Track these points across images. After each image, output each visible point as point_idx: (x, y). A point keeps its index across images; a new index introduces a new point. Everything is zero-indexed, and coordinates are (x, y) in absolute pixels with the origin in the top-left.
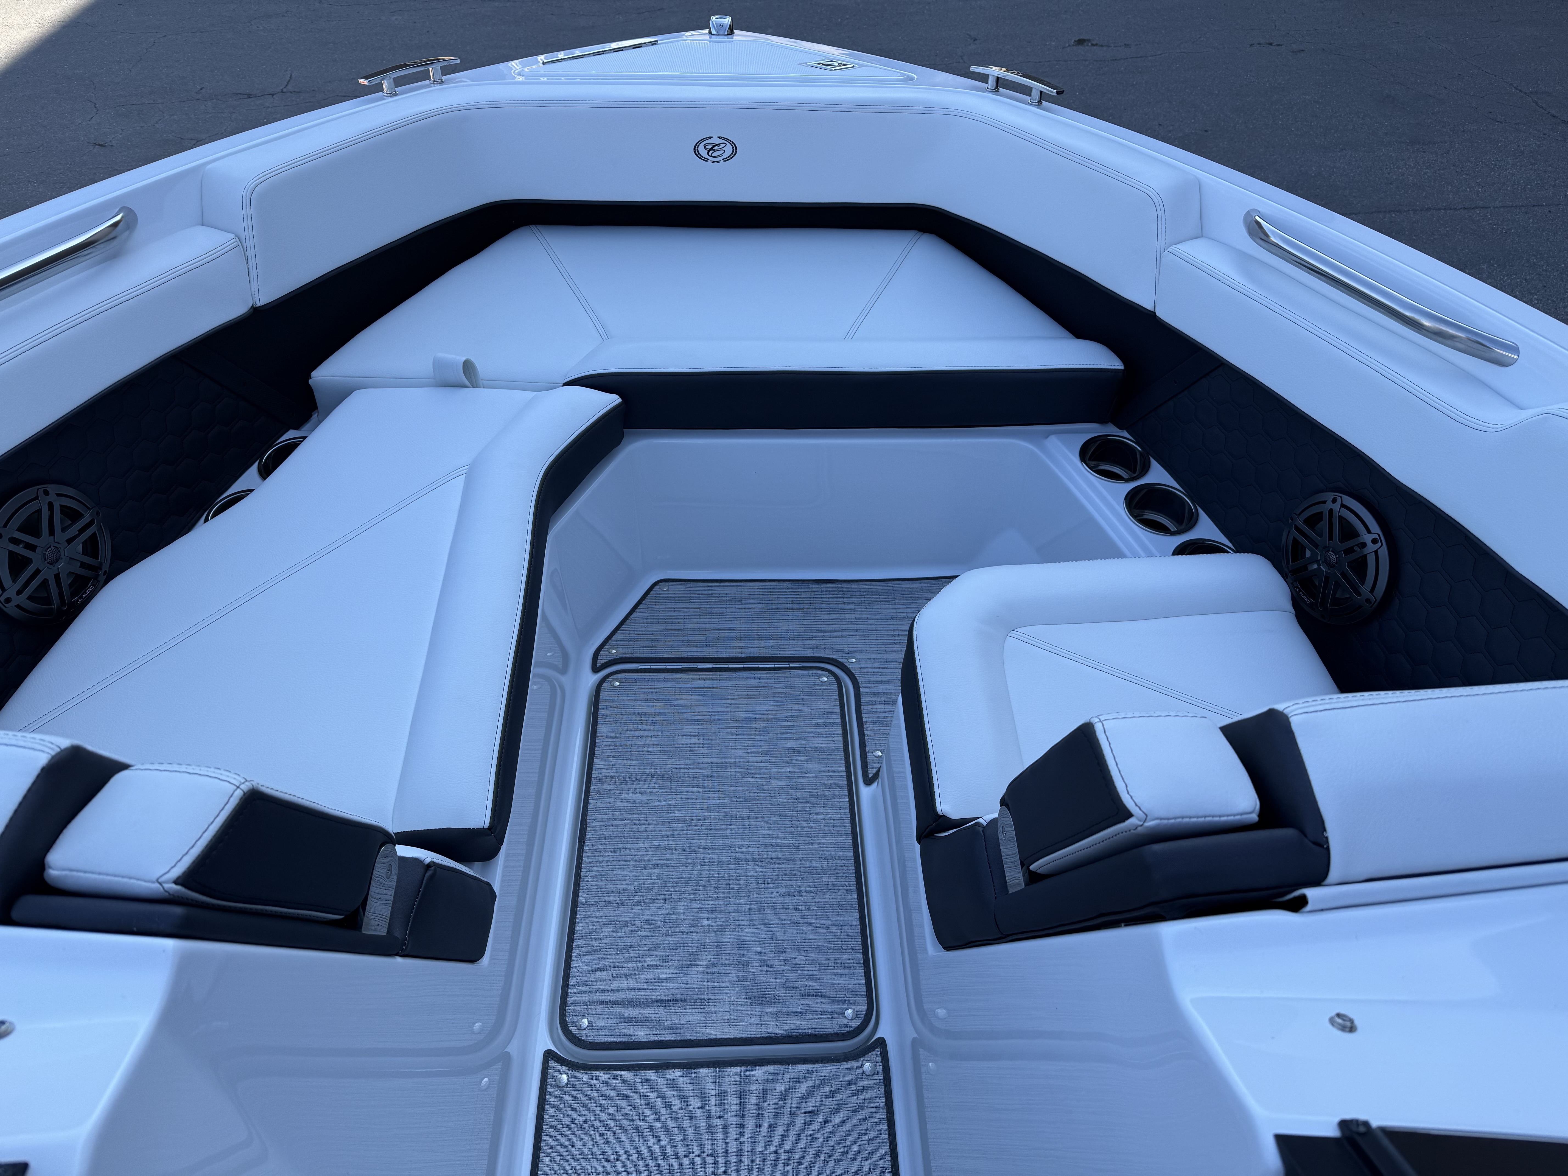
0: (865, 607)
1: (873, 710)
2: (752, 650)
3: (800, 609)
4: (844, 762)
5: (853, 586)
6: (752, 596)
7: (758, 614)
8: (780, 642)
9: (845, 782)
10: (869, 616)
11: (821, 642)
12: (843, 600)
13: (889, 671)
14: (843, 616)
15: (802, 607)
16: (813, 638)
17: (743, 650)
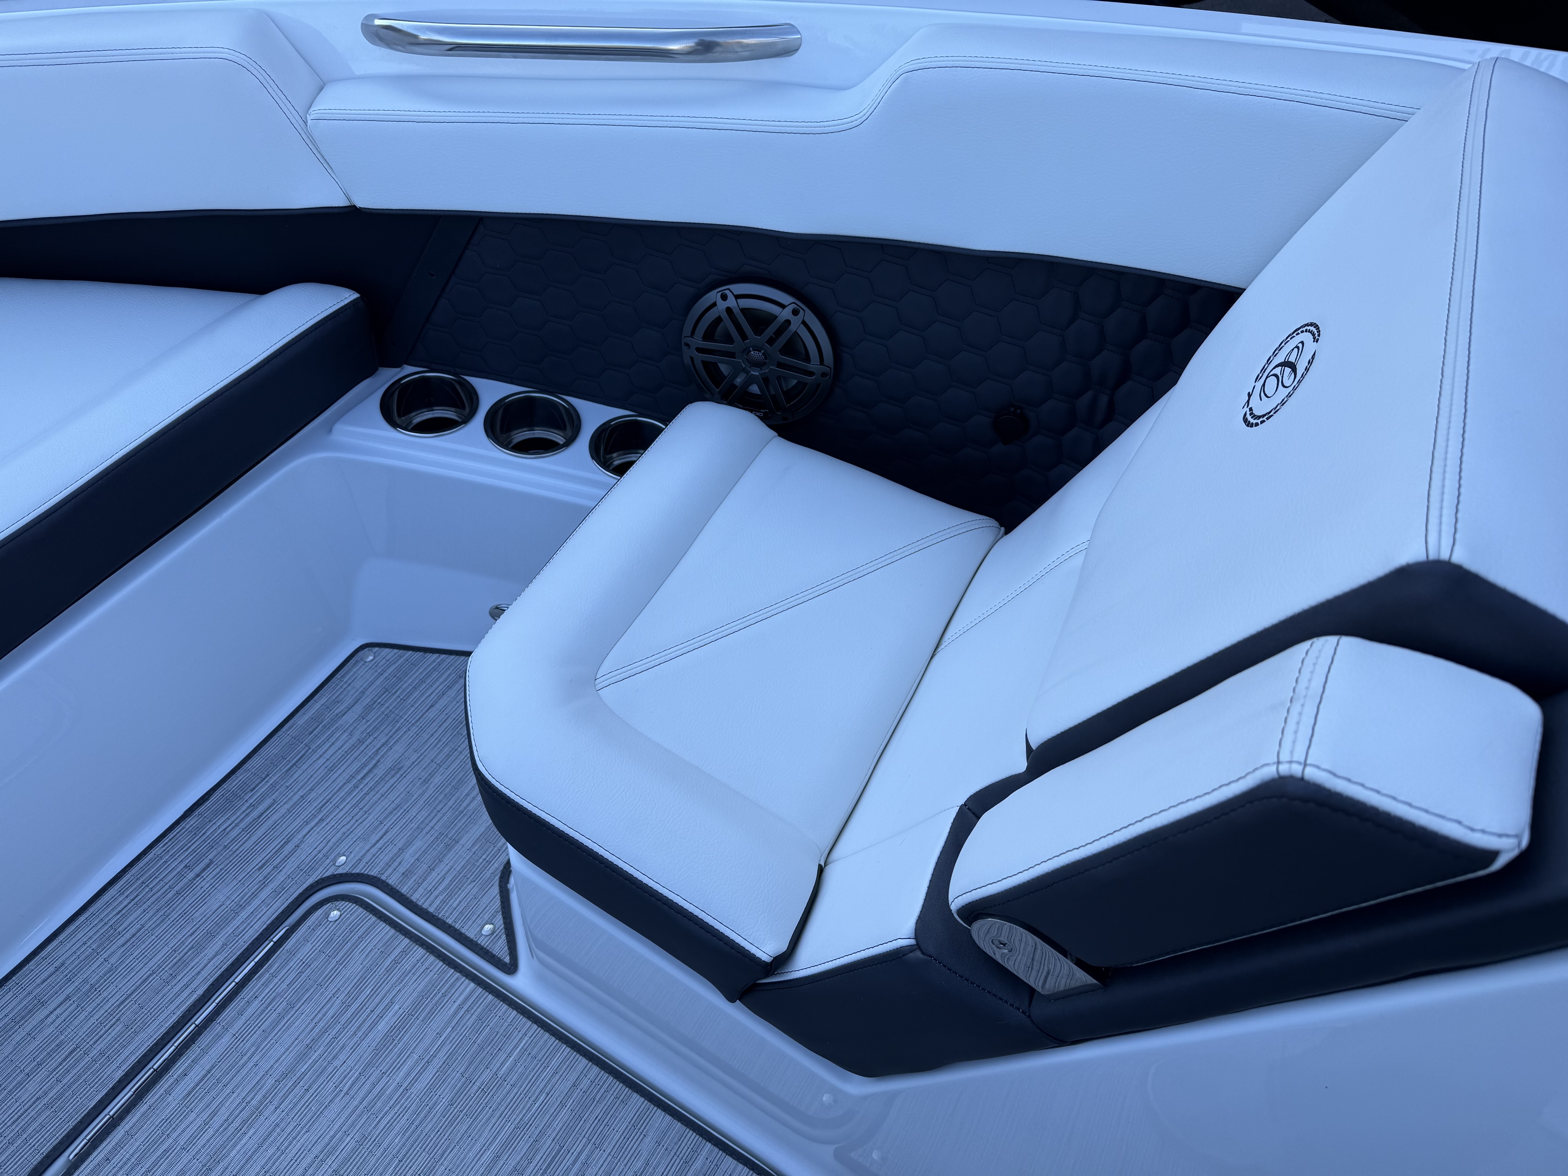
0: (283, 788)
1: (429, 889)
2: (204, 974)
3: (208, 866)
4: (464, 978)
5: (240, 776)
6: (123, 912)
7: (158, 925)
8: (230, 929)
9: (490, 997)
10: (301, 793)
11: (281, 877)
12: (247, 805)
13: (395, 830)
14: (270, 822)
15: (207, 861)
16: (264, 885)
17: (193, 986)
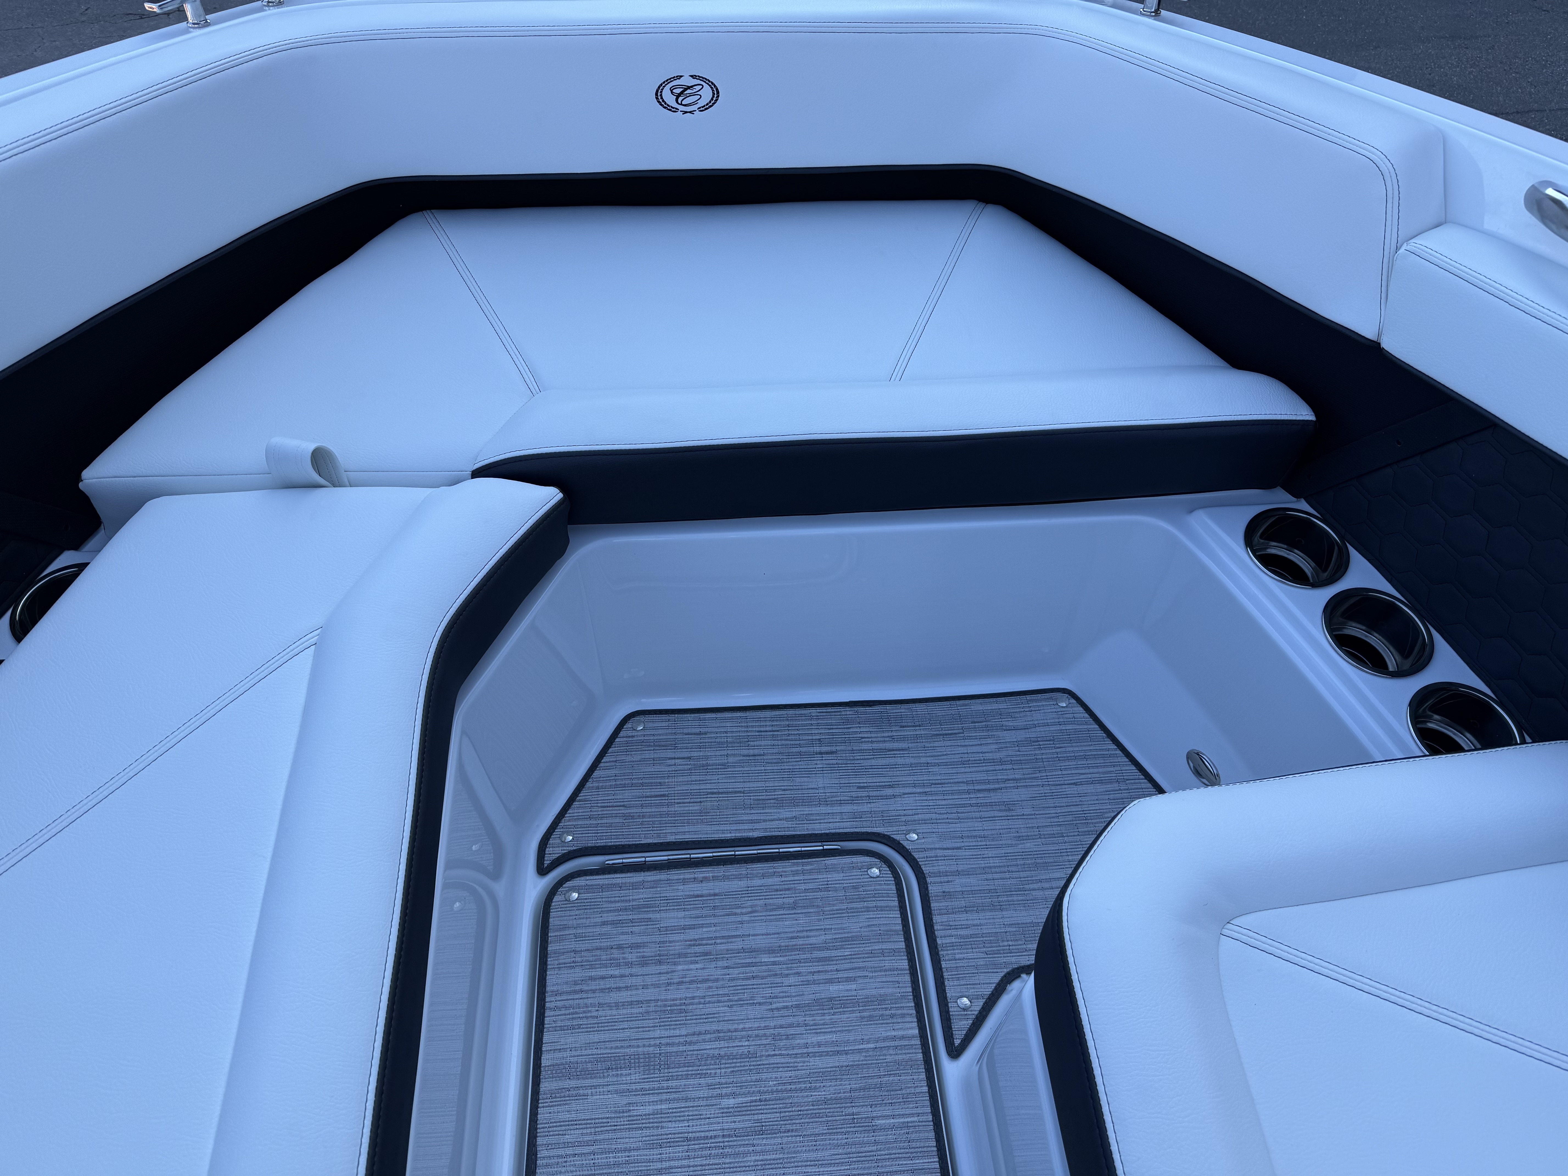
0: (922, 745)
1: (951, 923)
2: (769, 825)
3: (832, 753)
4: (916, 1020)
5: (904, 709)
6: (763, 734)
7: (771, 763)
8: (807, 810)
9: (920, 1056)
10: (929, 760)
11: (866, 808)
12: (890, 734)
13: (967, 854)
14: (892, 761)
15: (833, 749)
16: (852, 801)
17: (755, 826)
